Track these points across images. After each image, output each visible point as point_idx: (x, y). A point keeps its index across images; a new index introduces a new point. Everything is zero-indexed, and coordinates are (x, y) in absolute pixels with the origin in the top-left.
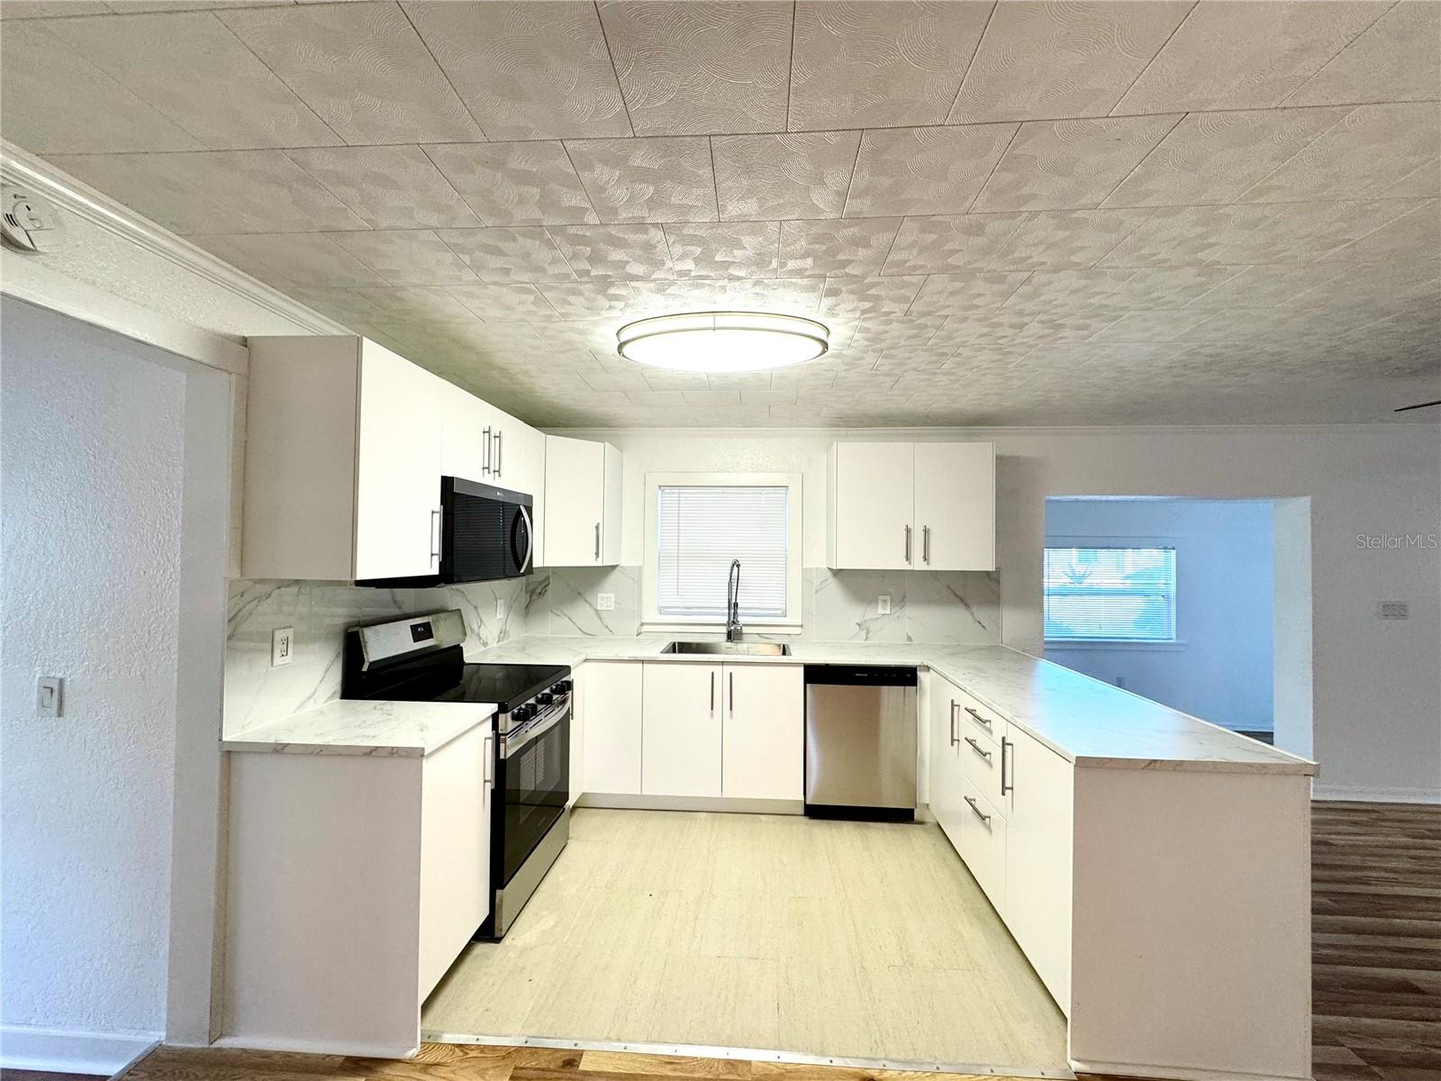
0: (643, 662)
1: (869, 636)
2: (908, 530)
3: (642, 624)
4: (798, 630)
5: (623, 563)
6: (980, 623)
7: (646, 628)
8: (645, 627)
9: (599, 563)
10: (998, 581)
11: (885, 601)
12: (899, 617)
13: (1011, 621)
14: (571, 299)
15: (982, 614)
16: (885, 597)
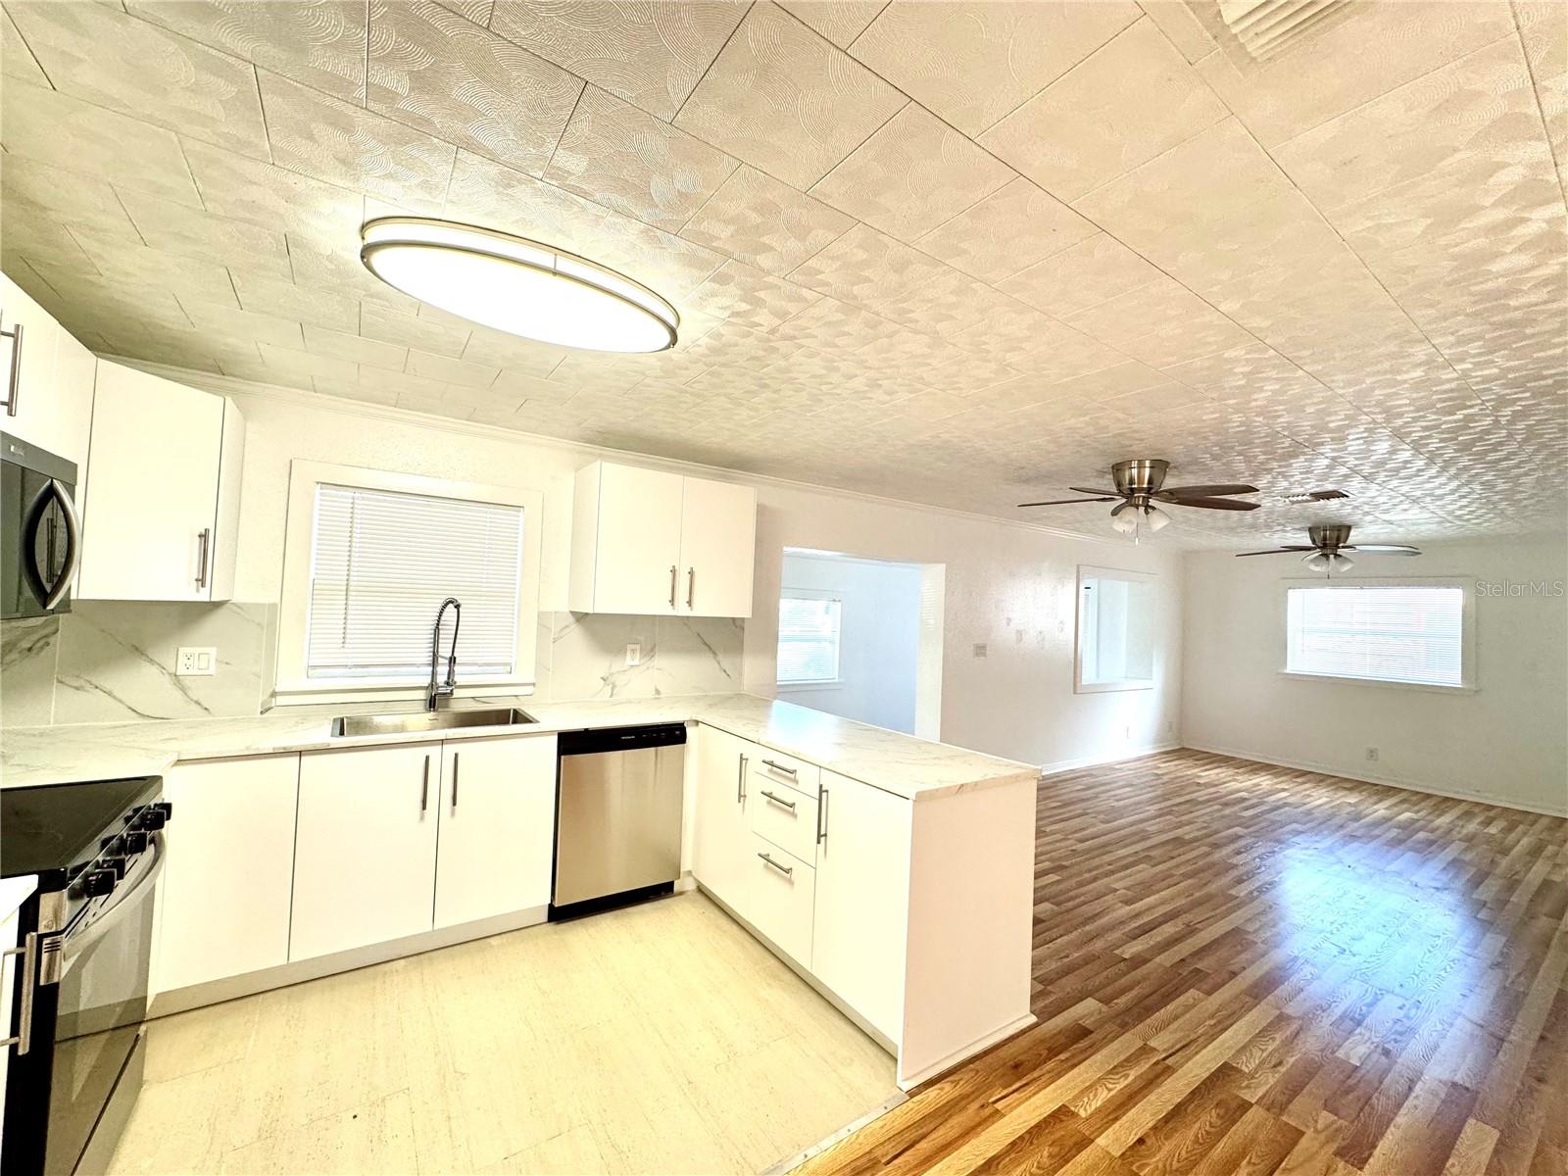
0: (300, 753)
1: (615, 692)
2: (674, 571)
3: (274, 694)
4: (529, 690)
5: (236, 597)
6: (725, 671)
7: (280, 700)
8: (278, 698)
9: (203, 596)
10: (743, 629)
11: (633, 651)
12: (648, 668)
13: (751, 668)
14: (320, 129)
15: (726, 663)
16: (633, 646)
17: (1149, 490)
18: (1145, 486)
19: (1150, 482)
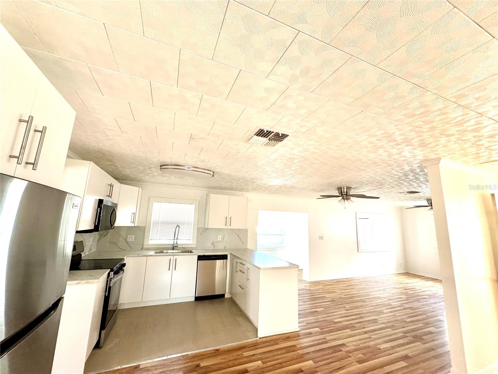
0: (147, 257)
1: (215, 247)
2: (226, 218)
6: (243, 243)
7: (145, 246)
9: (133, 225)
10: (247, 232)
11: (219, 237)
12: (223, 241)
17: (346, 194)
18: (345, 194)
19: (346, 192)
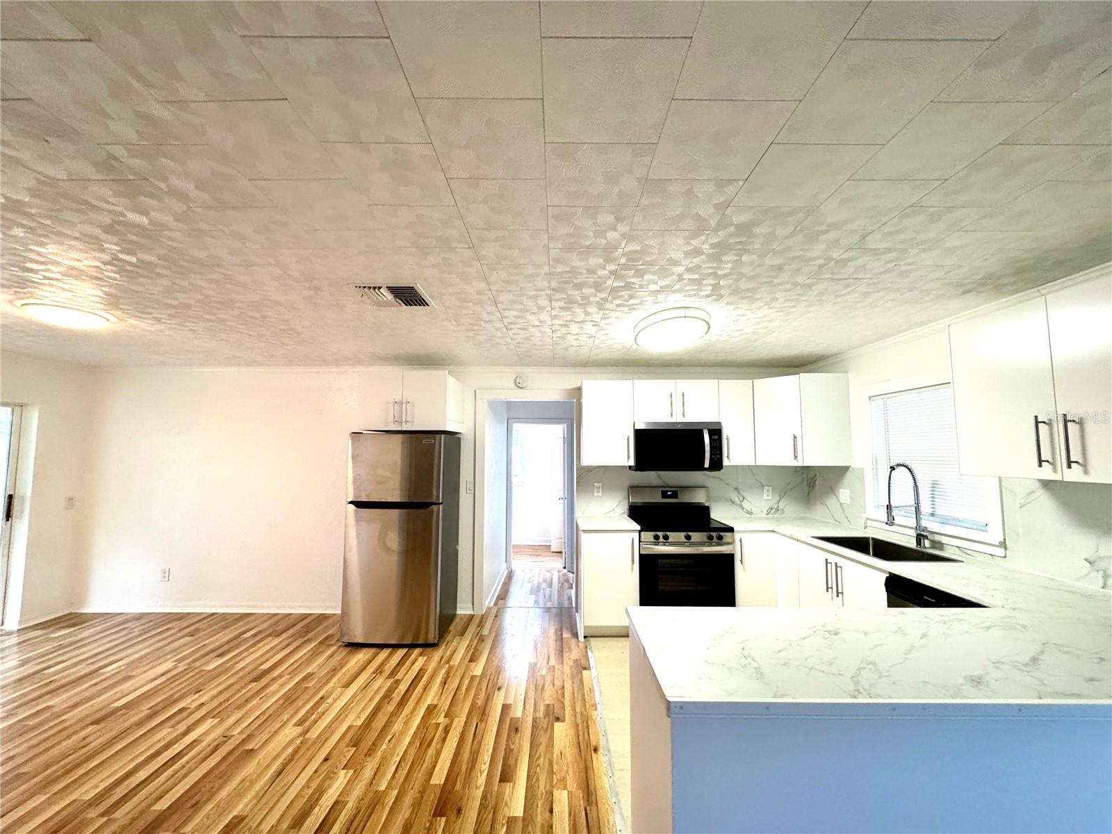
1: (1109, 583)
3: (867, 519)
4: (1000, 552)
5: (853, 466)
7: (869, 523)
